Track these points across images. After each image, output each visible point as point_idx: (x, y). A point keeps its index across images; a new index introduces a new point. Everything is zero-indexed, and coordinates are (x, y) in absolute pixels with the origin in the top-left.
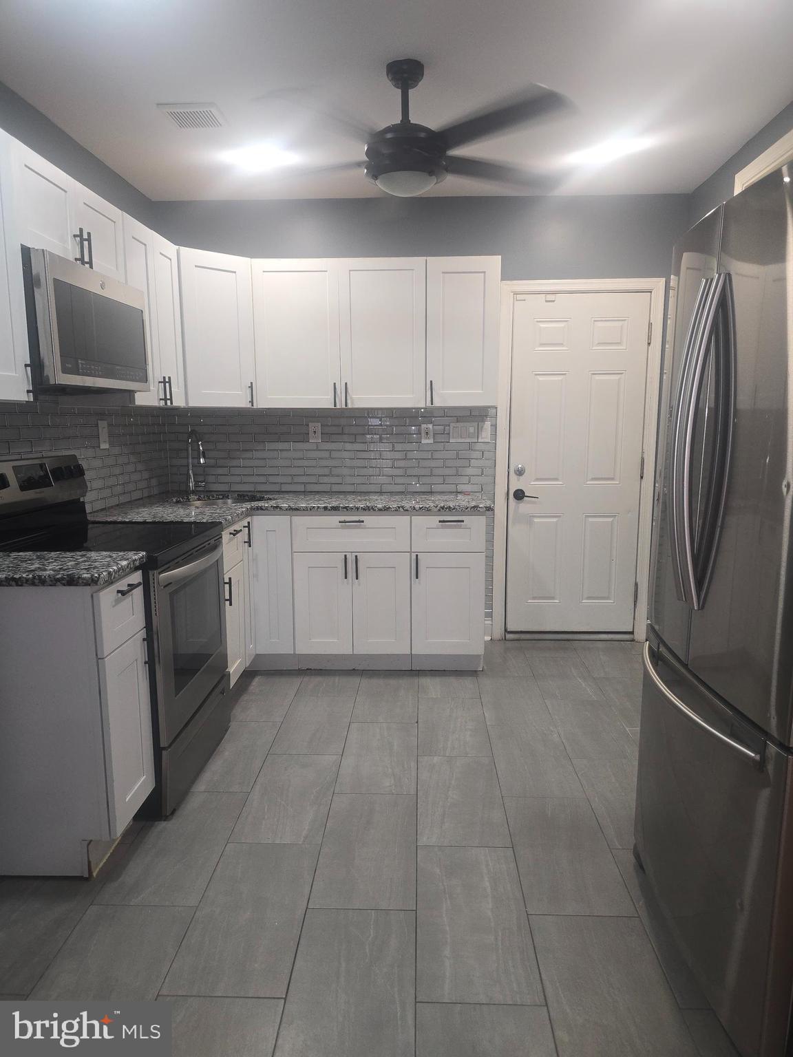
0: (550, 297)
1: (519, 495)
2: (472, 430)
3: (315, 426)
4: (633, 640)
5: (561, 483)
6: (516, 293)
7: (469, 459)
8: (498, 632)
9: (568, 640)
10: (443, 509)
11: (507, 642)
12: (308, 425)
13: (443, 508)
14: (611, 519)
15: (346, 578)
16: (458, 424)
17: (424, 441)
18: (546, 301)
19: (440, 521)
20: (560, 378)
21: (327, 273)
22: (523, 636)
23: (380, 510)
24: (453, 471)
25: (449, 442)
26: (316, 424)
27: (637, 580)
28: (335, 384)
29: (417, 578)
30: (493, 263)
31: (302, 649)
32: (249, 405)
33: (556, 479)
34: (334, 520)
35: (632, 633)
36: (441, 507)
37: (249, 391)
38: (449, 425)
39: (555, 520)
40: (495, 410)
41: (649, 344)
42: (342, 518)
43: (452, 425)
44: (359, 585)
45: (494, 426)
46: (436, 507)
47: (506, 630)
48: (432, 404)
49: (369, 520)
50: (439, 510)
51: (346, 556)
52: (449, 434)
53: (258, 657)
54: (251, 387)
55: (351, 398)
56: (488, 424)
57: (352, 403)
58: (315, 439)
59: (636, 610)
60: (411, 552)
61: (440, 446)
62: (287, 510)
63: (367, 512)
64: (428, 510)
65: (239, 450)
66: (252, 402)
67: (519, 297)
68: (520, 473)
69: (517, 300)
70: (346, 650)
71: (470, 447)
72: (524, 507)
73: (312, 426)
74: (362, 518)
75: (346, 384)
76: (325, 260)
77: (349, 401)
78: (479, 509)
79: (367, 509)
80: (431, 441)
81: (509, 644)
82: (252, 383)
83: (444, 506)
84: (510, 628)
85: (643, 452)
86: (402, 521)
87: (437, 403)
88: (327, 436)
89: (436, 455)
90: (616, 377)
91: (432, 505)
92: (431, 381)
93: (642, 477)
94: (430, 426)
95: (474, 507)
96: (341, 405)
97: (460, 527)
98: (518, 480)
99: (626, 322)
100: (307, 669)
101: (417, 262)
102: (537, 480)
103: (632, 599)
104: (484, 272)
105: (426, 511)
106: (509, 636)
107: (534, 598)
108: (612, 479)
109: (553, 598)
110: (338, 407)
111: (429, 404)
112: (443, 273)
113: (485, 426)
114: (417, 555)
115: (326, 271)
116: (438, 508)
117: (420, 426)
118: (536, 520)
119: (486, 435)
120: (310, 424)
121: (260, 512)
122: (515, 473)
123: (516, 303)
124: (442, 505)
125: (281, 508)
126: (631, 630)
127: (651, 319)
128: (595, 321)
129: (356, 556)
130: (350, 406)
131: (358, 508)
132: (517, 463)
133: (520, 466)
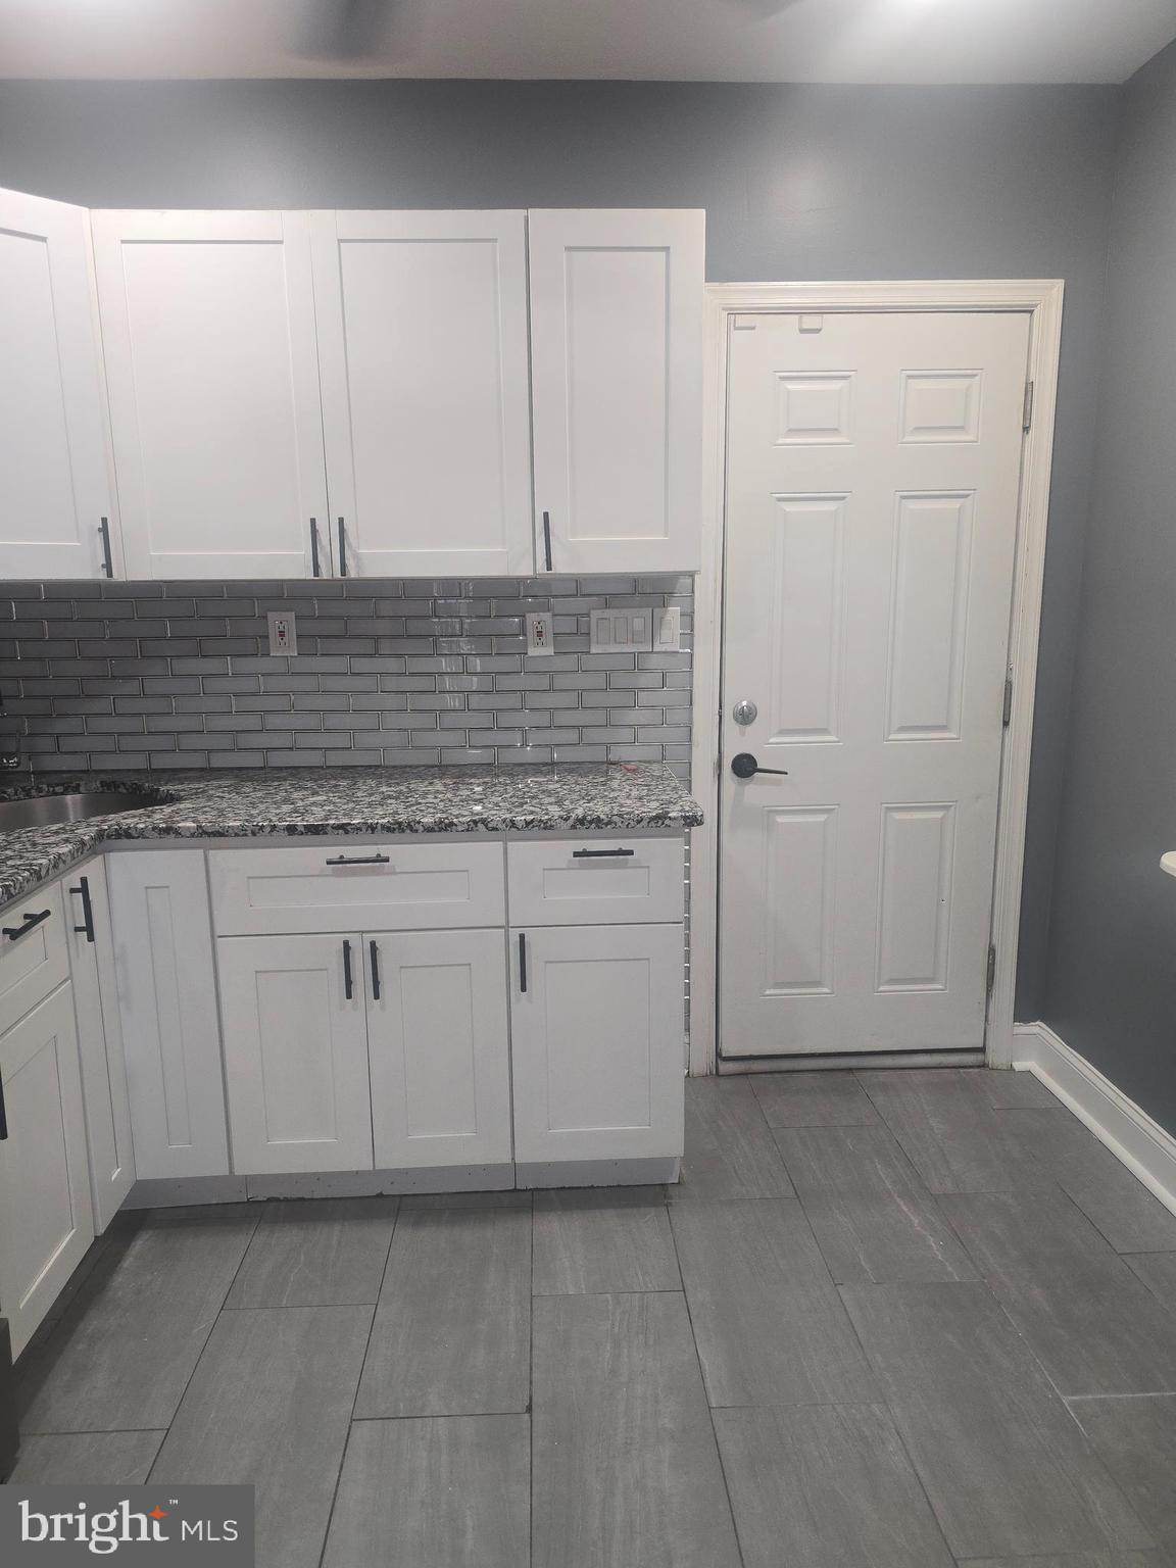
0: (810, 322)
1: (745, 766)
2: (638, 624)
3: (281, 621)
4: (984, 1065)
5: (834, 738)
6: (732, 312)
7: (633, 690)
8: (702, 1062)
9: (850, 1070)
10: (582, 824)
11: (722, 1081)
12: (265, 617)
13: (581, 821)
14: (939, 815)
15: (349, 996)
16: (607, 613)
17: (532, 651)
18: (803, 331)
19: (576, 854)
20: (830, 506)
21: (283, 246)
22: (756, 1066)
23: (429, 829)
24: (599, 717)
25: (588, 653)
26: (285, 615)
27: (994, 942)
28: (313, 521)
29: (524, 989)
30: (685, 227)
31: (252, 1163)
32: (102, 576)
33: (824, 731)
34: (317, 855)
35: (982, 1050)
36: (577, 819)
37: (99, 538)
38: (588, 615)
39: (822, 818)
40: (690, 581)
41: (1026, 429)
42: (334, 852)
43: (595, 615)
44: (383, 1008)
45: (689, 616)
46: (566, 820)
47: (718, 1054)
48: (549, 568)
49: (401, 853)
50: (573, 827)
51: (346, 944)
52: (588, 634)
53: (140, 1187)
54: (104, 530)
55: (357, 557)
56: (674, 612)
57: (358, 566)
58: (284, 649)
59: (991, 1005)
60: (507, 927)
61: (569, 662)
62: (193, 835)
63: (396, 836)
64: (547, 826)
65: (104, 677)
66: (108, 566)
67: (741, 320)
68: (746, 717)
69: (736, 328)
70: (358, 1161)
71: (637, 663)
72: (756, 791)
73: (275, 620)
74: (384, 850)
75: (341, 521)
76: (276, 213)
77: (350, 563)
78: (667, 822)
79: (398, 829)
80: (550, 651)
81: (725, 1084)
82: (104, 521)
83: (584, 817)
84: (728, 1049)
85: (1009, 670)
86: (483, 853)
87: (563, 566)
88: (308, 642)
89: (562, 682)
90: (956, 504)
91: (555, 810)
92: (546, 515)
93: (1006, 723)
94: (546, 616)
95: (657, 817)
96: (330, 571)
97: (625, 866)
98: (743, 734)
99: (977, 378)
100: (269, 1200)
101: (505, 222)
102: (782, 732)
103: (982, 982)
104: (667, 249)
105: (542, 828)
106: (725, 1067)
107: (777, 985)
108: (943, 728)
109: (818, 984)
110: (325, 575)
111: (541, 568)
112: (569, 249)
113: (668, 617)
114: (522, 937)
115: (281, 242)
116: (571, 822)
117: (524, 616)
118: (780, 819)
119: (670, 636)
120: (270, 614)
121: (125, 842)
122: (736, 719)
123: (736, 334)
124: (580, 812)
125: (178, 833)
126: (981, 1045)
127: (1032, 370)
128: (909, 377)
129: (373, 944)
130: (353, 574)
131: (372, 828)
132: (737, 699)
133: (744, 703)
